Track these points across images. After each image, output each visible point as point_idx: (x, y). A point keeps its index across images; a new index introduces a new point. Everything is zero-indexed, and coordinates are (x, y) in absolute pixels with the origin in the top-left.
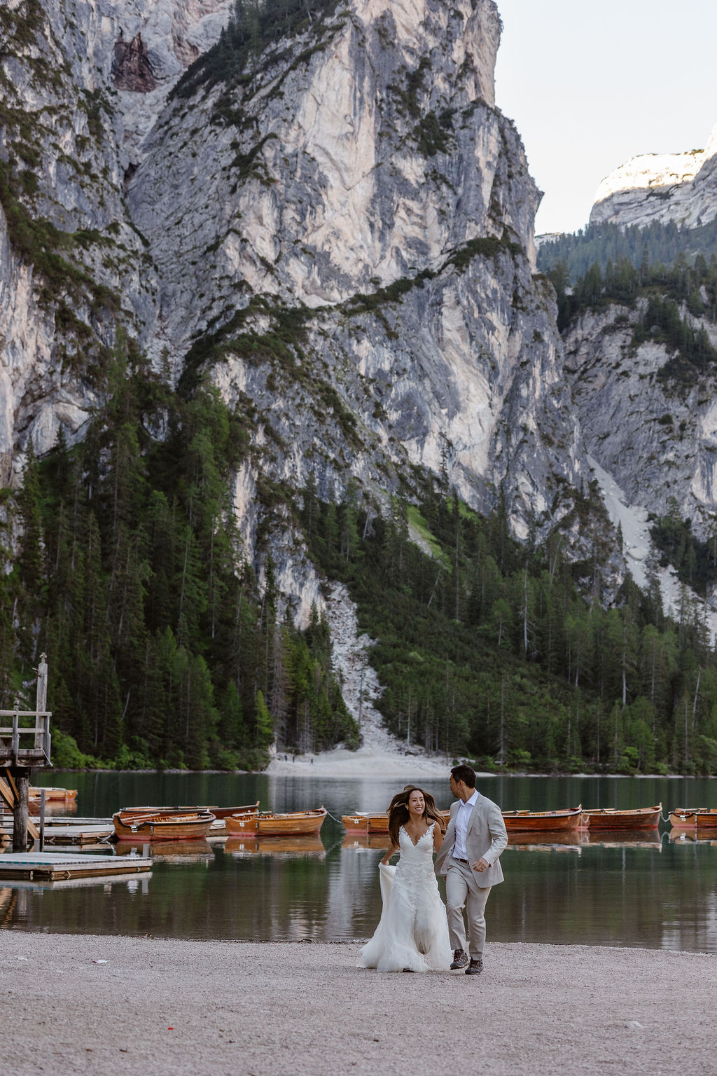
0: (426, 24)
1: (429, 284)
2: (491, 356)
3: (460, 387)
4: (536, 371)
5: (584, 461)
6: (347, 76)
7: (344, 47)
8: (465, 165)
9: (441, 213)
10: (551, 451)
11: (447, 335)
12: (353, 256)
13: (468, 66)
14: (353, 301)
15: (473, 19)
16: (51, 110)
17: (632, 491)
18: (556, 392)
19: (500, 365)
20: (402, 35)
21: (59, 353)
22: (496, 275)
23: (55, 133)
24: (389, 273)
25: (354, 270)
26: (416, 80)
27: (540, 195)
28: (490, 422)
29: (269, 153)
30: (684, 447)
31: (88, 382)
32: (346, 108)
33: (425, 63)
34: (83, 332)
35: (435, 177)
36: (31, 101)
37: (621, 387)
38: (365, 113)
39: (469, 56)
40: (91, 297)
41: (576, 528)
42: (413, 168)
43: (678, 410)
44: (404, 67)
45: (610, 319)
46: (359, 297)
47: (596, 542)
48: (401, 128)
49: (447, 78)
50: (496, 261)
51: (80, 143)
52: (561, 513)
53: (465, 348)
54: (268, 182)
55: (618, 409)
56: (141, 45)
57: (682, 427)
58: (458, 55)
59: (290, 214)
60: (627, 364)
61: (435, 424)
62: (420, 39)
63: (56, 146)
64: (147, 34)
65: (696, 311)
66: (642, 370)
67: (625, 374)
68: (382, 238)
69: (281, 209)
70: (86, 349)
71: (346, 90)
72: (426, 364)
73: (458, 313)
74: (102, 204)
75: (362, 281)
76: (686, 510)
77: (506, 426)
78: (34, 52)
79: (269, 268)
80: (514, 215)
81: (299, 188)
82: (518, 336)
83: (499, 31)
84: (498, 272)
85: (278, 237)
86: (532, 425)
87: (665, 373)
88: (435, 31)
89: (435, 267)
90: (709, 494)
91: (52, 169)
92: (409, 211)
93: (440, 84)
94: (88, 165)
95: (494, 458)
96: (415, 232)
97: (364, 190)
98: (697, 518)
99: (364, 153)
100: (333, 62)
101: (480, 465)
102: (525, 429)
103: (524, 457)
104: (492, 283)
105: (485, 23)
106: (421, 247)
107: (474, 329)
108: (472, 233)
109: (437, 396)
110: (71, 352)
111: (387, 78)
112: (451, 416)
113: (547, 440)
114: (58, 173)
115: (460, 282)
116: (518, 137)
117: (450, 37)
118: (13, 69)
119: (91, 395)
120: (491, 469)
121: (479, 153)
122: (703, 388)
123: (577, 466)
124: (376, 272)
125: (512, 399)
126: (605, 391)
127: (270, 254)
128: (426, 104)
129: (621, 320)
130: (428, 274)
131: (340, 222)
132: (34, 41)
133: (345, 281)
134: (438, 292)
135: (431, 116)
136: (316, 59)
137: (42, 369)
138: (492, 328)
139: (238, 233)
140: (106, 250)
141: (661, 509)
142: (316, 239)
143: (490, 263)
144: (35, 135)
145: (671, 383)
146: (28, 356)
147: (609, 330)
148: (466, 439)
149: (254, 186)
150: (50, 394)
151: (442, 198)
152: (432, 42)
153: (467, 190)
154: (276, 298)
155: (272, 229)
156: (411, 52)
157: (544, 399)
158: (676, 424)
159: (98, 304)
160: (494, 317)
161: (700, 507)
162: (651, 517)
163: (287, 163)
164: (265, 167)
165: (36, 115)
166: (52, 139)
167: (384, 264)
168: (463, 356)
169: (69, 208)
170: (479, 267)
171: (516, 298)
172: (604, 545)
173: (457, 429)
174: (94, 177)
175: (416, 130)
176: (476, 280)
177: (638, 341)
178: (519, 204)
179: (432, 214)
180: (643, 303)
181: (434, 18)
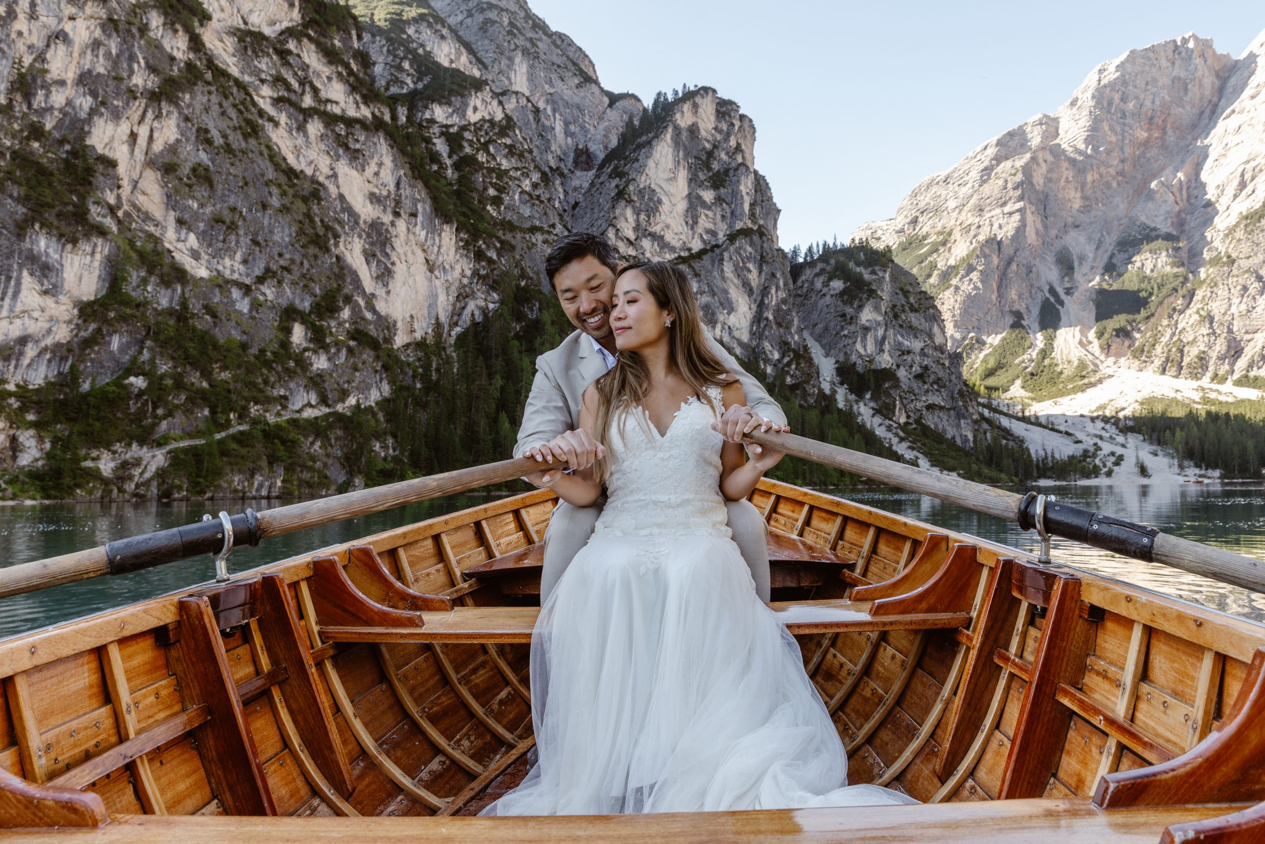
0: (716, 129)
1: (717, 251)
2: (749, 285)
3: (734, 300)
4: (773, 291)
5: (801, 336)
6: (671, 150)
7: (669, 135)
8: (735, 193)
9: (723, 217)
10: (781, 330)
11: (727, 275)
12: (677, 237)
13: (738, 148)
14: (676, 259)
15: (740, 127)
16: (517, 169)
17: (828, 351)
18: (784, 301)
19: (755, 289)
20: (703, 133)
21: (475, 273)
22: (751, 245)
23: (519, 180)
24: (696, 245)
25: (677, 244)
26: (710, 154)
27: (779, 211)
28: (749, 316)
29: (631, 188)
30: (852, 328)
31: (493, 288)
32: (670, 165)
33: (715, 147)
34: (490, 261)
35: (719, 200)
36: (505, 164)
37: (822, 301)
38: (681, 168)
39: (738, 145)
40: (498, 245)
41: (793, 367)
42: (708, 196)
43: (849, 310)
44: (704, 148)
45: (818, 270)
46: (680, 257)
47: (803, 373)
48: (702, 176)
49: (727, 153)
50: (751, 240)
51: (535, 186)
52: (786, 360)
53: (736, 281)
54: (630, 201)
55: (821, 311)
56: (587, 150)
57: (851, 318)
58: (733, 143)
59: (643, 216)
60: (825, 290)
61: (721, 318)
62: (713, 135)
63: (519, 186)
64: (590, 145)
65: (858, 264)
66: (832, 292)
67: (824, 295)
68: (692, 228)
69: (638, 214)
70: (492, 271)
71: (670, 157)
72: (715, 289)
73: (731, 264)
74: (545, 214)
75: (682, 249)
76: (854, 358)
77: (758, 318)
78: (508, 141)
79: (630, 243)
80: (765, 219)
81: (647, 204)
82: (763, 274)
83: (754, 132)
84: (752, 244)
85: (637, 228)
86: (771, 317)
87: (842, 294)
88: (720, 131)
89: (720, 242)
90: (865, 350)
91: (517, 197)
92: (706, 216)
93: (723, 156)
94: (538, 197)
95: (752, 334)
96: (710, 226)
97: (682, 206)
98: (859, 361)
99: (681, 186)
100: (663, 144)
101: (745, 337)
102: (767, 319)
103: (767, 333)
104: (749, 249)
105: (747, 129)
106: (713, 233)
107: (741, 271)
108: (739, 225)
109: (721, 304)
110: (483, 272)
111: (694, 153)
112: (729, 314)
113: (779, 325)
114: (520, 199)
115: (732, 249)
116: (767, 184)
117: (728, 135)
118: (495, 148)
119: (495, 295)
120: (751, 339)
121: (742, 188)
122: (861, 300)
123: (796, 337)
124: (690, 246)
125: (761, 306)
126: (816, 303)
127: (632, 236)
128: (715, 166)
129: (823, 270)
130: (717, 246)
131: (669, 221)
132: (508, 136)
133: (673, 249)
134: (721, 254)
135: (718, 171)
136: (654, 143)
137: (465, 281)
138: (750, 271)
139: (614, 226)
140: (546, 236)
141: (841, 358)
142: (657, 229)
143: (748, 239)
144: (506, 180)
145: (846, 297)
146: (457, 273)
147: (817, 275)
148: (737, 325)
149: (623, 203)
150: (472, 295)
151: (723, 210)
152: (719, 137)
153: (736, 205)
154: (635, 257)
155: (633, 224)
156: (708, 141)
157: (778, 305)
158: (848, 317)
159: (502, 248)
160: (751, 266)
161: (861, 356)
162: (837, 362)
163: (641, 192)
164: (629, 195)
165: (508, 171)
166: (517, 182)
167: (694, 241)
168: (734, 284)
169: (526, 215)
170: (741, 242)
171: (762, 257)
172: (808, 374)
173: (732, 320)
174: (542, 202)
175: (710, 178)
176: (740, 248)
177: (830, 279)
178: (768, 214)
179: (719, 217)
180: (833, 261)
181: (720, 126)
